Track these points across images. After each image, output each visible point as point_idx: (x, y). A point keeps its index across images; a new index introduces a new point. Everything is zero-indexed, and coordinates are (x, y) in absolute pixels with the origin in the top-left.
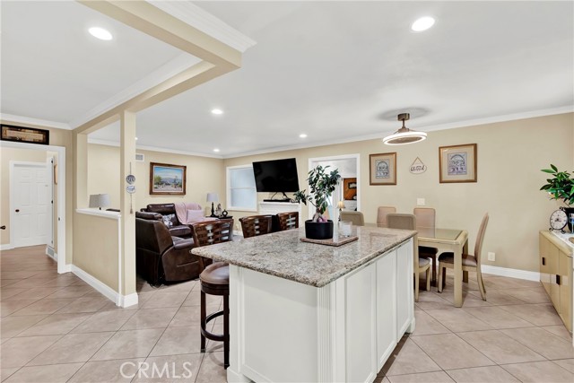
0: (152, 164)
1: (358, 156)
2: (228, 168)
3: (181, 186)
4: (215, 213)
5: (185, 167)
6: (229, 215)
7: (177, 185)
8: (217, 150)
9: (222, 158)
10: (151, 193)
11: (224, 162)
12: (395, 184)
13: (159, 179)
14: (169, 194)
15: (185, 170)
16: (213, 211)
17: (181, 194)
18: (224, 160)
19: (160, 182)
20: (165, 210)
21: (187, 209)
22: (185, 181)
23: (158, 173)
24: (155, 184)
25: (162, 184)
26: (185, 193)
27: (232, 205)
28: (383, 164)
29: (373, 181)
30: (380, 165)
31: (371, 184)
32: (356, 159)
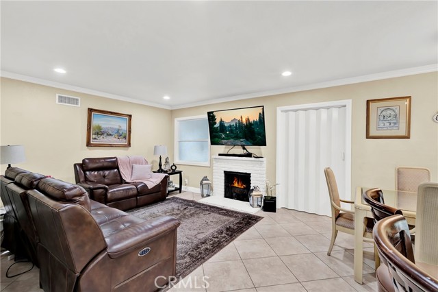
0: (90, 110)
1: (348, 102)
2: (176, 120)
3: (125, 138)
4: (163, 168)
5: (130, 116)
6: (178, 169)
7: (120, 135)
8: (167, 98)
9: (170, 109)
10: (89, 144)
11: (172, 113)
12: (408, 137)
13: (99, 128)
14: (111, 146)
15: (130, 120)
16: (160, 165)
17: (124, 146)
18: (172, 111)
19: (100, 132)
20: (106, 164)
21: (131, 164)
22: (130, 131)
23: (98, 121)
24: (93, 135)
25: (102, 134)
26: (129, 145)
27: (180, 159)
28: (389, 112)
29: (371, 134)
30: (384, 113)
31: (368, 137)
32: (345, 106)
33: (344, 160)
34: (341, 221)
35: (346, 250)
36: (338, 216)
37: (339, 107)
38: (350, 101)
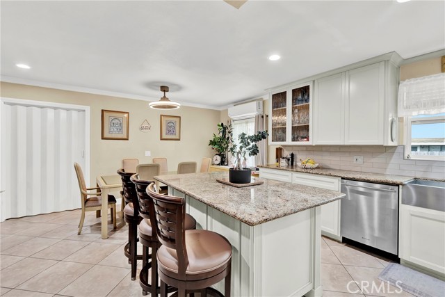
1: (87, 108)
12: (127, 139)
28: (117, 121)
29: (105, 136)
30: (114, 121)
31: (103, 138)
32: (84, 111)
33: (83, 157)
34: (89, 204)
35: (91, 226)
36: (86, 201)
37: (79, 111)
38: (89, 107)
